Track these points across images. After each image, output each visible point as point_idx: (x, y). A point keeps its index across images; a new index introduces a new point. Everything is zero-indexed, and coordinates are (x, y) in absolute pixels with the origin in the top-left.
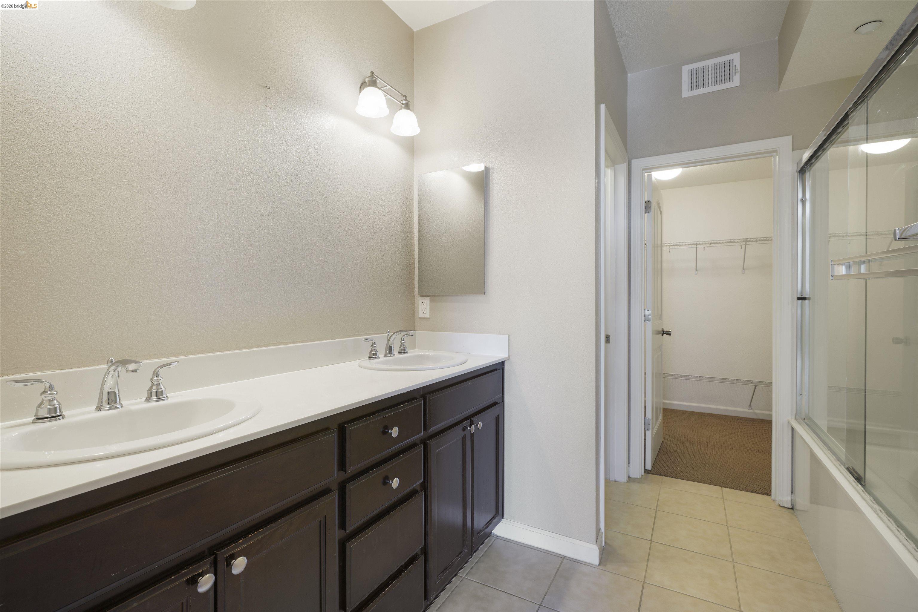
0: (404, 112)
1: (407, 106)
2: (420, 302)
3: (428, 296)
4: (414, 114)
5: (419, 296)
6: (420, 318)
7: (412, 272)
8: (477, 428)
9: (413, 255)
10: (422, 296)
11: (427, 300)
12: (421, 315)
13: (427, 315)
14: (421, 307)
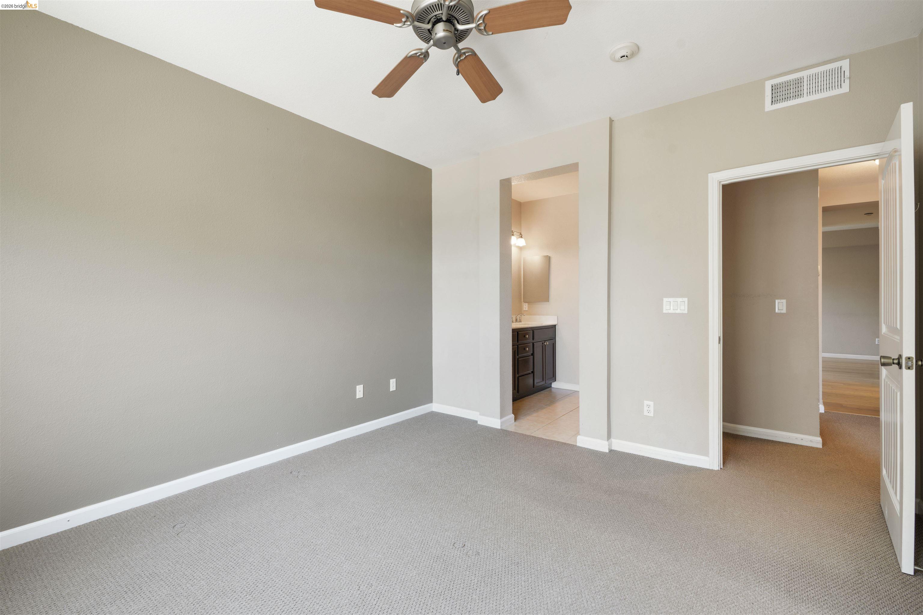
0: (520, 239)
1: (521, 237)
2: (524, 305)
3: (527, 302)
4: (524, 240)
5: (523, 302)
6: (524, 311)
7: (520, 294)
8: (546, 344)
9: (521, 287)
10: (524, 302)
11: (527, 304)
12: (524, 309)
13: (527, 310)
14: (524, 306)
